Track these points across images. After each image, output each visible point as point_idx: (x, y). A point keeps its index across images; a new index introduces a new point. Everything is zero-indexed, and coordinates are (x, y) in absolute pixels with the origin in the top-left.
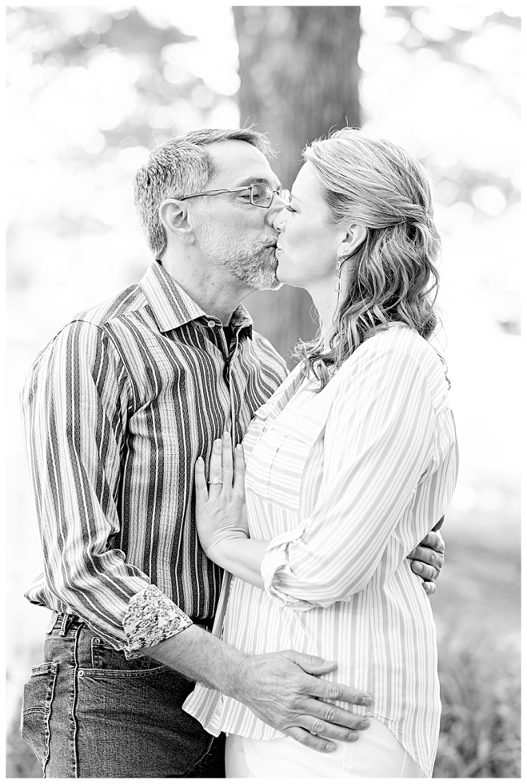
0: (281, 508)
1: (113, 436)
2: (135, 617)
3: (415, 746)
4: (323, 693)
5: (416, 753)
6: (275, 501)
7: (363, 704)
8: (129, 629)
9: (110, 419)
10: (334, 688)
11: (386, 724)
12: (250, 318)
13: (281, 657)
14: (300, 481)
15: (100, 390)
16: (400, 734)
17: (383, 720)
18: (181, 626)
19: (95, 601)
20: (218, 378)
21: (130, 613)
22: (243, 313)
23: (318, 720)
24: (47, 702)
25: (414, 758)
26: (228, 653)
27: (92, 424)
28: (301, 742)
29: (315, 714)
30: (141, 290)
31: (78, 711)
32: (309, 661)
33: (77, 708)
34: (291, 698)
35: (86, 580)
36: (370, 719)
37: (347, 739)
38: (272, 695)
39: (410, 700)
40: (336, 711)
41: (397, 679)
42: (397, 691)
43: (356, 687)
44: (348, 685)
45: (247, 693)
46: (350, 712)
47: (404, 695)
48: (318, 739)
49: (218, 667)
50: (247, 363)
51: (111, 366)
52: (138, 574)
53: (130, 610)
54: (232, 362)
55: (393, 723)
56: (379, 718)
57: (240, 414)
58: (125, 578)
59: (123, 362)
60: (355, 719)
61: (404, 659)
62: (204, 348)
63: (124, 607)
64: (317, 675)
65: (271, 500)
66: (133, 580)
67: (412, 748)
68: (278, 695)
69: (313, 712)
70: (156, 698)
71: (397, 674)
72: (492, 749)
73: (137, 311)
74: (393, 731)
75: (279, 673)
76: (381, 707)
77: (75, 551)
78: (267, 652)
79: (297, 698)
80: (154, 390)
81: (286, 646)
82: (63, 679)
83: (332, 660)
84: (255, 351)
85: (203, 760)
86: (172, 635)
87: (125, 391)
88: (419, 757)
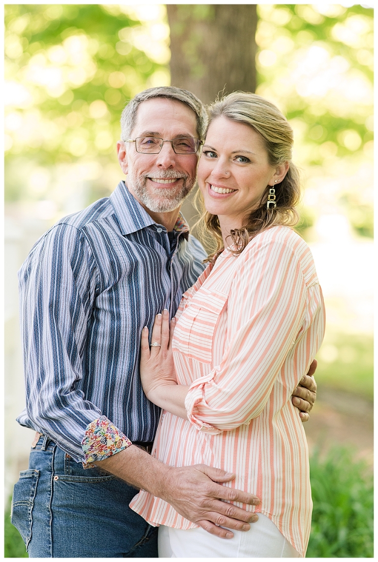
0: (198, 362)
1: (82, 309)
2: (90, 439)
3: (291, 534)
4: (225, 496)
5: (292, 539)
6: (194, 357)
7: (254, 504)
8: (86, 448)
9: (81, 297)
10: (232, 492)
11: (270, 518)
12: (188, 226)
13: (194, 469)
14: (211, 341)
15: (75, 276)
16: (281, 525)
17: (268, 515)
18: (123, 446)
19: (62, 427)
20: (162, 269)
21: (86, 436)
22: (183, 222)
23: (221, 515)
24: (31, 498)
25: (291, 542)
26: (157, 466)
27: (68, 300)
28: (208, 531)
29: (219, 511)
30: (110, 202)
31: (54, 505)
32: (215, 472)
33: (53, 503)
34: (201, 499)
35: (56, 412)
36: (259, 514)
37: (242, 529)
38: (188, 497)
39: (288, 500)
40: (234, 509)
41: (278, 486)
42: (278, 495)
43: (248, 491)
44: (243, 490)
45: (170, 495)
46: (244, 509)
47: (283, 497)
48: (221, 530)
49: (150, 476)
50: (183, 258)
51: (85, 259)
52: (93, 408)
53: (86, 434)
54: (172, 258)
55: (275, 517)
56: (265, 514)
57: (176, 295)
58: (83, 411)
59: (94, 256)
60: (248, 515)
61: (284, 471)
62: (153, 247)
63: (83, 432)
64: (220, 483)
65: (191, 356)
66: (89, 413)
67: (289, 536)
68: (193, 497)
69: (216, 509)
70: (110, 497)
71: (278, 482)
72: (349, 534)
73: (106, 218)
74: (275, 523)
75: (192, 481)
76: (266, 506)
77: (49, 392)
78: (185, 465)
79: (205, 500)
80: (115, 277)
81: (198, 460)
82: (43, 482)
83: (232, 472)
84: (189, 249)
85: (142, 543)
86: (117, 452)
87: (94, 277)
88: (295, 542)
